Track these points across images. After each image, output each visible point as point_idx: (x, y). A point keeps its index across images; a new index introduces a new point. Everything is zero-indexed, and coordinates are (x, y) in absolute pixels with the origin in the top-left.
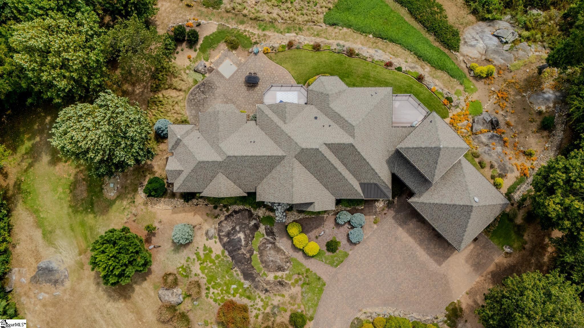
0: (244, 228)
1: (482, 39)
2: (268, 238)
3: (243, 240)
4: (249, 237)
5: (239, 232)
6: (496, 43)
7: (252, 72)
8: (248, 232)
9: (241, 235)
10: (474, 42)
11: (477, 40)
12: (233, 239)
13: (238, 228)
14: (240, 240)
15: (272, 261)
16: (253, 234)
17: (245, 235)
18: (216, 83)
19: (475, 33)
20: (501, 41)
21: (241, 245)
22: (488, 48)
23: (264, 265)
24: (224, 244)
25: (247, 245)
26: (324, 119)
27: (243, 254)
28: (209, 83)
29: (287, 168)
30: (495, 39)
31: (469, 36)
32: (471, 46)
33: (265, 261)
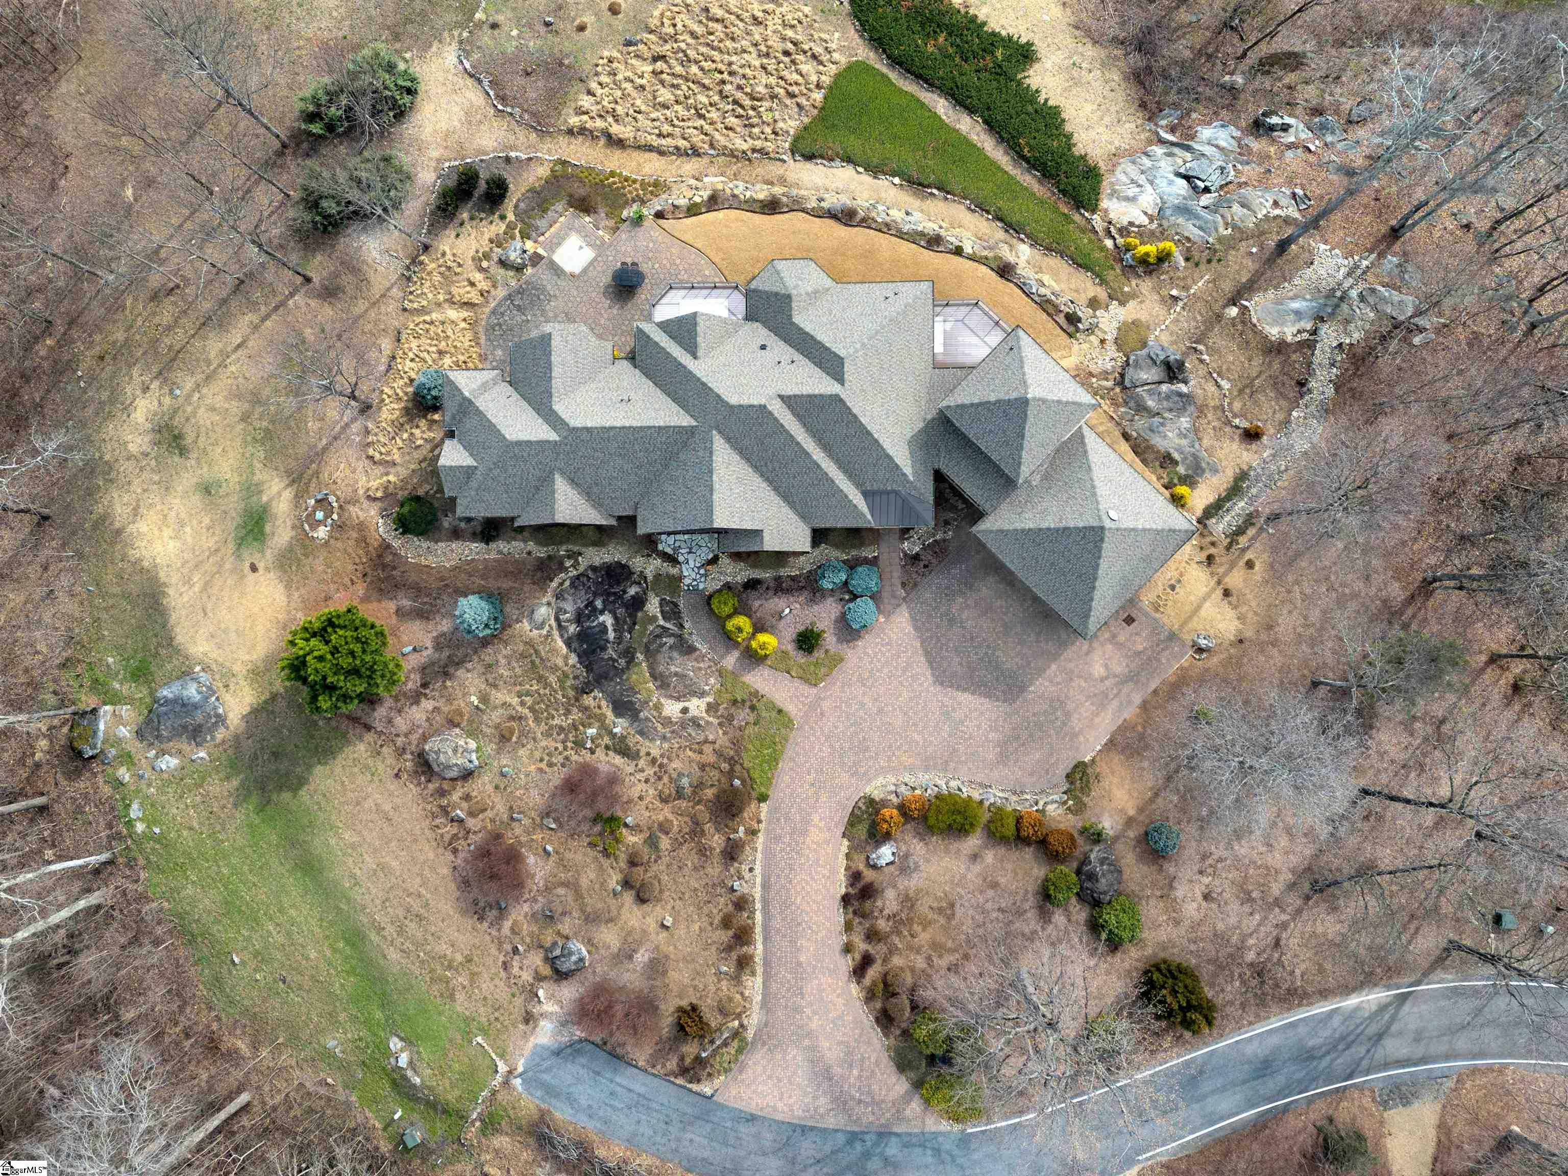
0: (614, 602)
1: (1151, 183)
2: (668, 625)
3: (610, 628)
4: (625, 622)
5: (602, 612)
6: (1183, 192)
7: (629, 260)
8: (621, 612)
9: (607, 619)
10: (1132, 191)
11: (1140, 186)
12: (590, 628)
13: (599, 604)
14: (604, 630)
15: (676, 674)
16: (633, 616)
17: (616, 618)
18: (549, 287)
19: (1137, 172)
20: (1195, 188)
21: (607, 641)
22: (1164, 203)
23: (658, 683)
24: (569, 638)
25: (619, 639)
26: (780, 350)
27: (611, 658)
28: (533, 288)
29: (700, 454)
30: (1183, 182)
31: (1123, 178)
32: (1128, 199)
33: (661, 675)
